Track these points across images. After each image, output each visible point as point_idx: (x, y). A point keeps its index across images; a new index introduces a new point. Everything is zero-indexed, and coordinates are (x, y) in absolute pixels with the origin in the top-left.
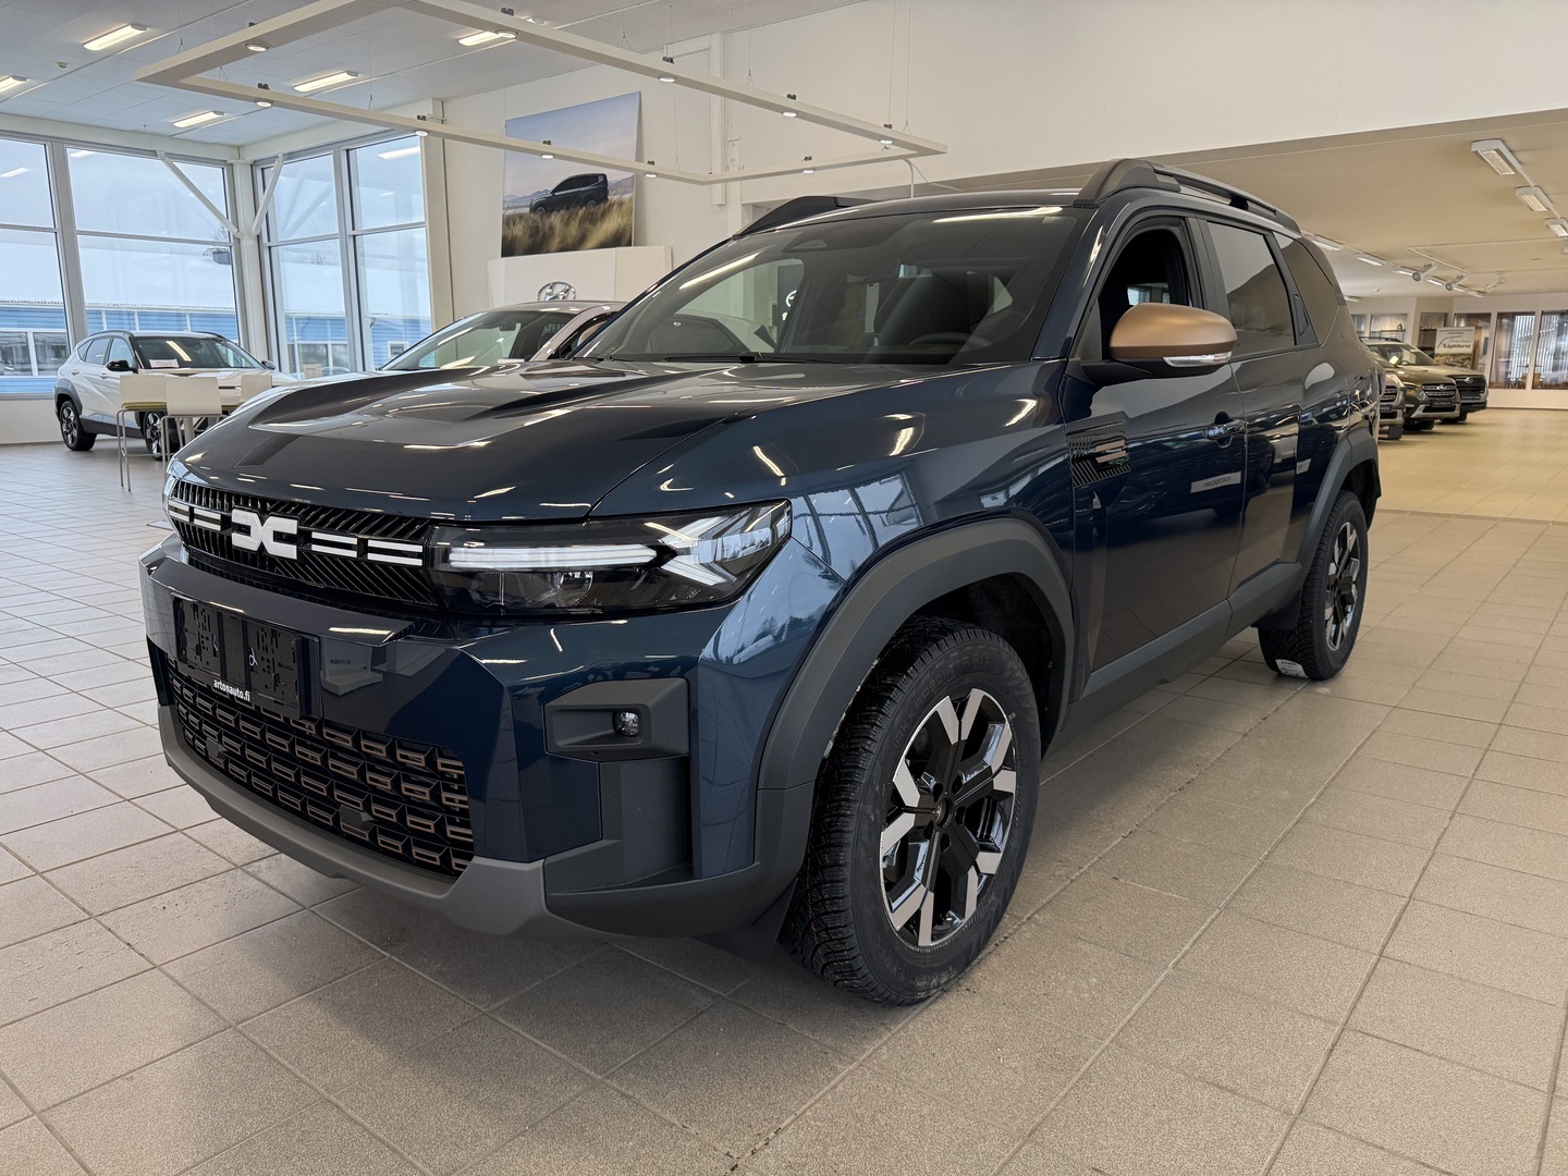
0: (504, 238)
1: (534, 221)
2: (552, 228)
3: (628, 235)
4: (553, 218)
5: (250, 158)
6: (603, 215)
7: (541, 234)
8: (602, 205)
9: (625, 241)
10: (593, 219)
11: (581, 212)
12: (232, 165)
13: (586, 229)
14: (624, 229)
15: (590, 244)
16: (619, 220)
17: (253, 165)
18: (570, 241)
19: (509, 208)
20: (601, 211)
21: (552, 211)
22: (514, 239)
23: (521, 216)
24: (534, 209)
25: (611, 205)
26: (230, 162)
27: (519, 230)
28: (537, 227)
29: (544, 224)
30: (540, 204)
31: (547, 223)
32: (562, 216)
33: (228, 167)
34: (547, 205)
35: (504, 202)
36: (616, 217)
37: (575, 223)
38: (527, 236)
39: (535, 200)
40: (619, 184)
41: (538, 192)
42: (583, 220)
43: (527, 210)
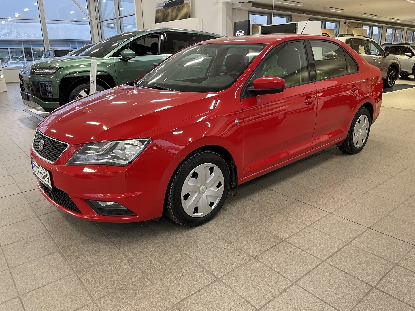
0: (156, 17)
1: (164, 11)
2: (168, 13)
3: (189, 15)
4: (169, 10)
6: (182, 8)
7: (166, 15)
8: (182, 5)
9: (188, 17)
10: (179, 10)
11: (176, 8)
13: (178, 13)
14: (188, 13)
15: (178, 18)
16: (187, 10)
18: (173, 17)
19: (157, 7)
20: (182, 7)
21: (169, 8)
22: (158, 17)
23: (160, 10)
24: (164, 7)
25: (185, 5)
27: (160, 14)
28: (165, 13)
29: (166, 12)
30: (165, 6)
31: (167, 12)
32: (171, 9)
34: (167, 6)
35: (156, 5)
36: (186, 9)
37: (175, 11)
38: (162, 16)
39: (164, 4)
41: (165, 1)
42: (177, 10)
43: (162, 8)
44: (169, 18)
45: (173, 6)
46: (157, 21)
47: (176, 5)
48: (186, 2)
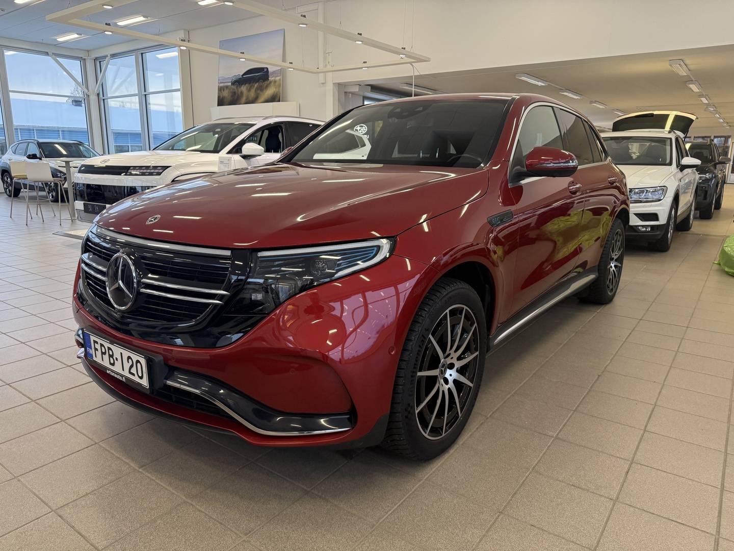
0: (219, 97)
1: (233, 89)
2: (242, 93)
3: (279, 97)
4: (242, 88)
5: (94, 56)
6: (267, 87)
7: (237, 95)
8: (266, 82)
9: (277, 99)
10: (261, 89)
11: (256, 85)
13: (259, 94)
14: (277, 94)
15: (260, 100)
17: (95, 60)
18: (250, 99)
19: (221, 83)
20: (265, 85)
21: (242, 85)
22: (223, 98)
23: (227, 87)
24: (233, 83)
25: (271, 82)
26: (84, 58)
27: (226, 93)
28: (235, 92)
29: (238, 91)
30: (236, 81)
31: (240, 91)
32: (247, 87)
33: (83, 60)
34: (239, 82)
35: (219, 80)
36: (273, 88)
37: (253, 91)
38: (230, 96)
39: (234, 79)
40: (274, 72)
41: (235, 76)
42: (257, 89)
43: (230, 84)
44: (244, 99)
45: (250, 83)
46: (221, 103)
47: (256, 82)
48: (273, 79)
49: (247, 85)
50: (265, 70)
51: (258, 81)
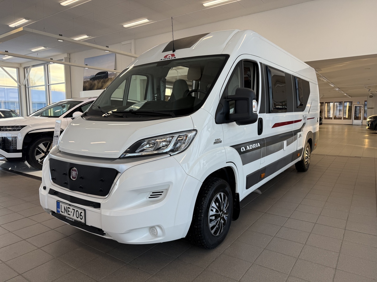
0: (84, 86)
1: (91, 82)
2: (95, 84)
4: (95, 82)
5: (24, 66)
6: (107, 81)
7: (92, 85)
8: (107, 79)
10: (105, 82)
12: (19, 68)
13: (103, 84)
17: (24, 68)
18: (99, 87)
19: (85, 79)
21: (95, 80)
22: (86, 87)
23: (88, 81)
24: (91, 79)
25: (109, 79)
27: (87, 84)
28: (91, 84)
29: (93, 83)
34: (94, 78)
36: (110, 82)
37: (100, 83)
38: (89, 86)
39: (91, 77)
40: (111, 74)
41: (92, 75)
42: (102, 82)
43: (89, 80)
44: (96, 87)
45: (99, 79)
46: (85, 89)
47: (102, 79)
48: (110, 77)
49: (97, 80)
50: (106, 73)
51: (103, 78)
